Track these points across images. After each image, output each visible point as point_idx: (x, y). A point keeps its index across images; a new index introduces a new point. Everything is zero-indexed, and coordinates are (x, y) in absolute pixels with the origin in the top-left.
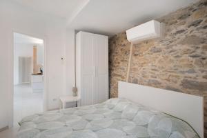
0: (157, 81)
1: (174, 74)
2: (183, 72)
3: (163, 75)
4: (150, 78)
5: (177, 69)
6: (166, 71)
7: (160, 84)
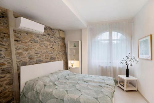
0: (41, 60)
1: (47, 55)
2: (50, 54)
3: (43, 56)
4: (36, 59)
5: (47, 53)
6: (43, 54)
7: (42, 61)
